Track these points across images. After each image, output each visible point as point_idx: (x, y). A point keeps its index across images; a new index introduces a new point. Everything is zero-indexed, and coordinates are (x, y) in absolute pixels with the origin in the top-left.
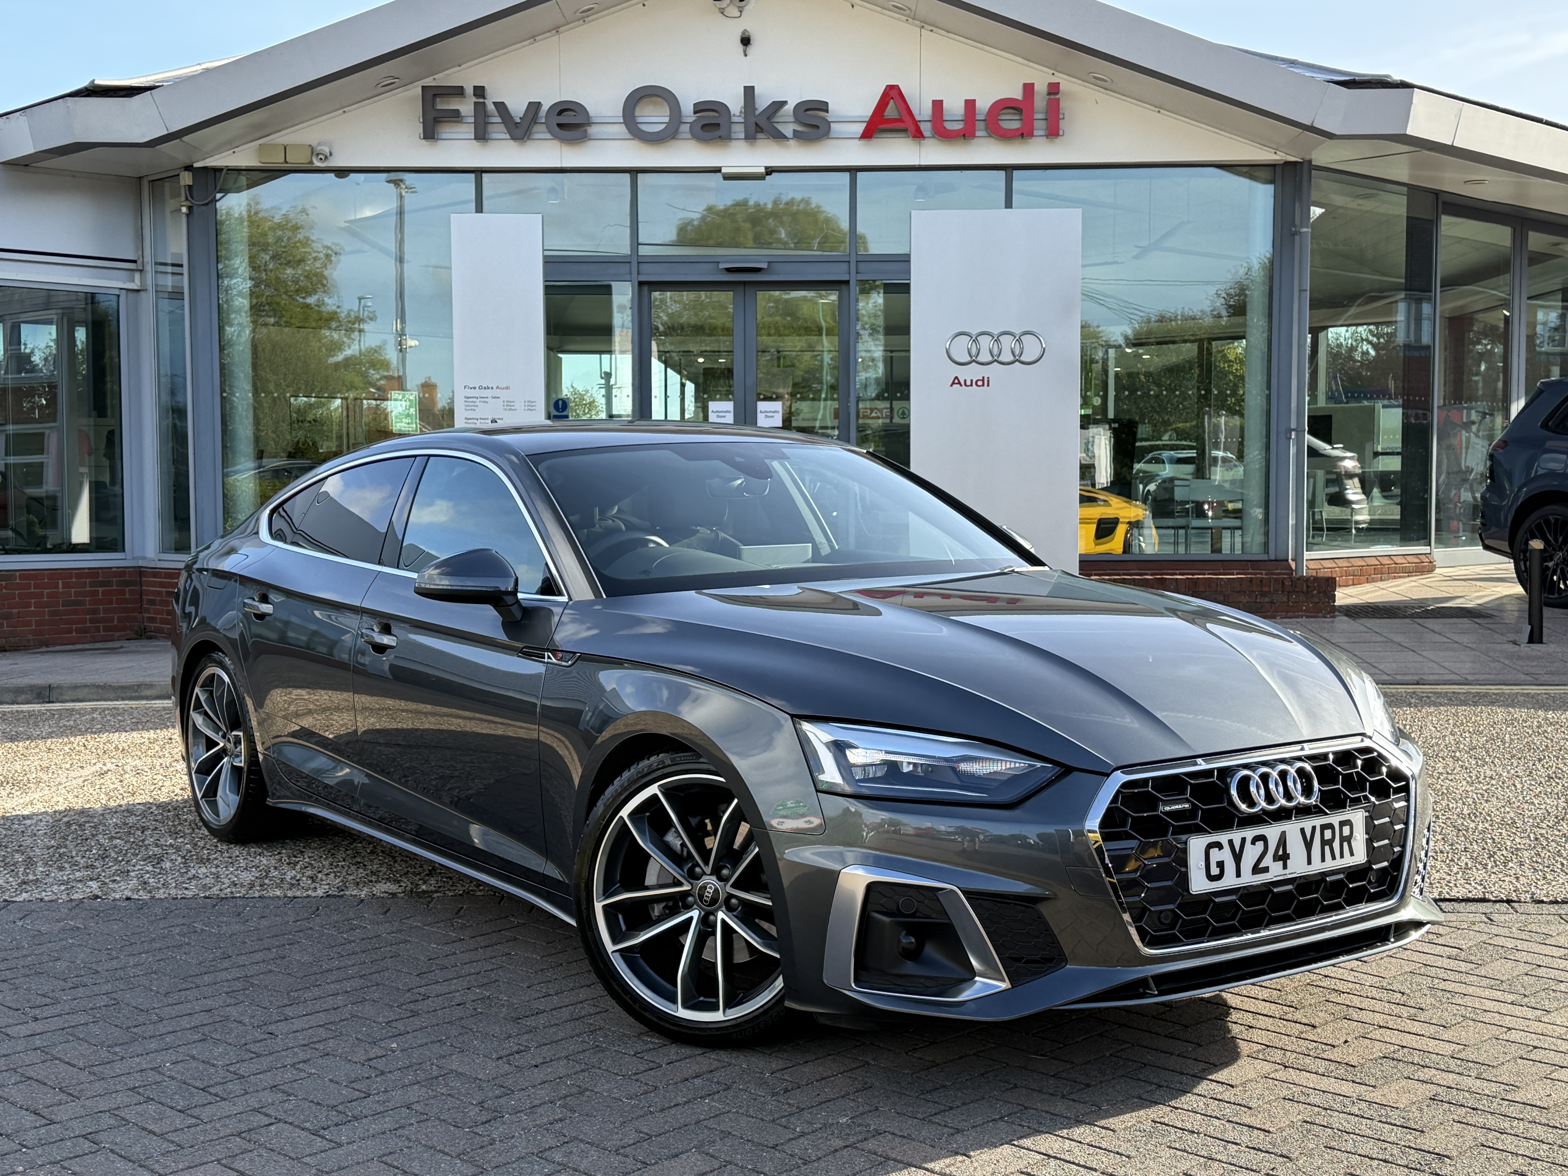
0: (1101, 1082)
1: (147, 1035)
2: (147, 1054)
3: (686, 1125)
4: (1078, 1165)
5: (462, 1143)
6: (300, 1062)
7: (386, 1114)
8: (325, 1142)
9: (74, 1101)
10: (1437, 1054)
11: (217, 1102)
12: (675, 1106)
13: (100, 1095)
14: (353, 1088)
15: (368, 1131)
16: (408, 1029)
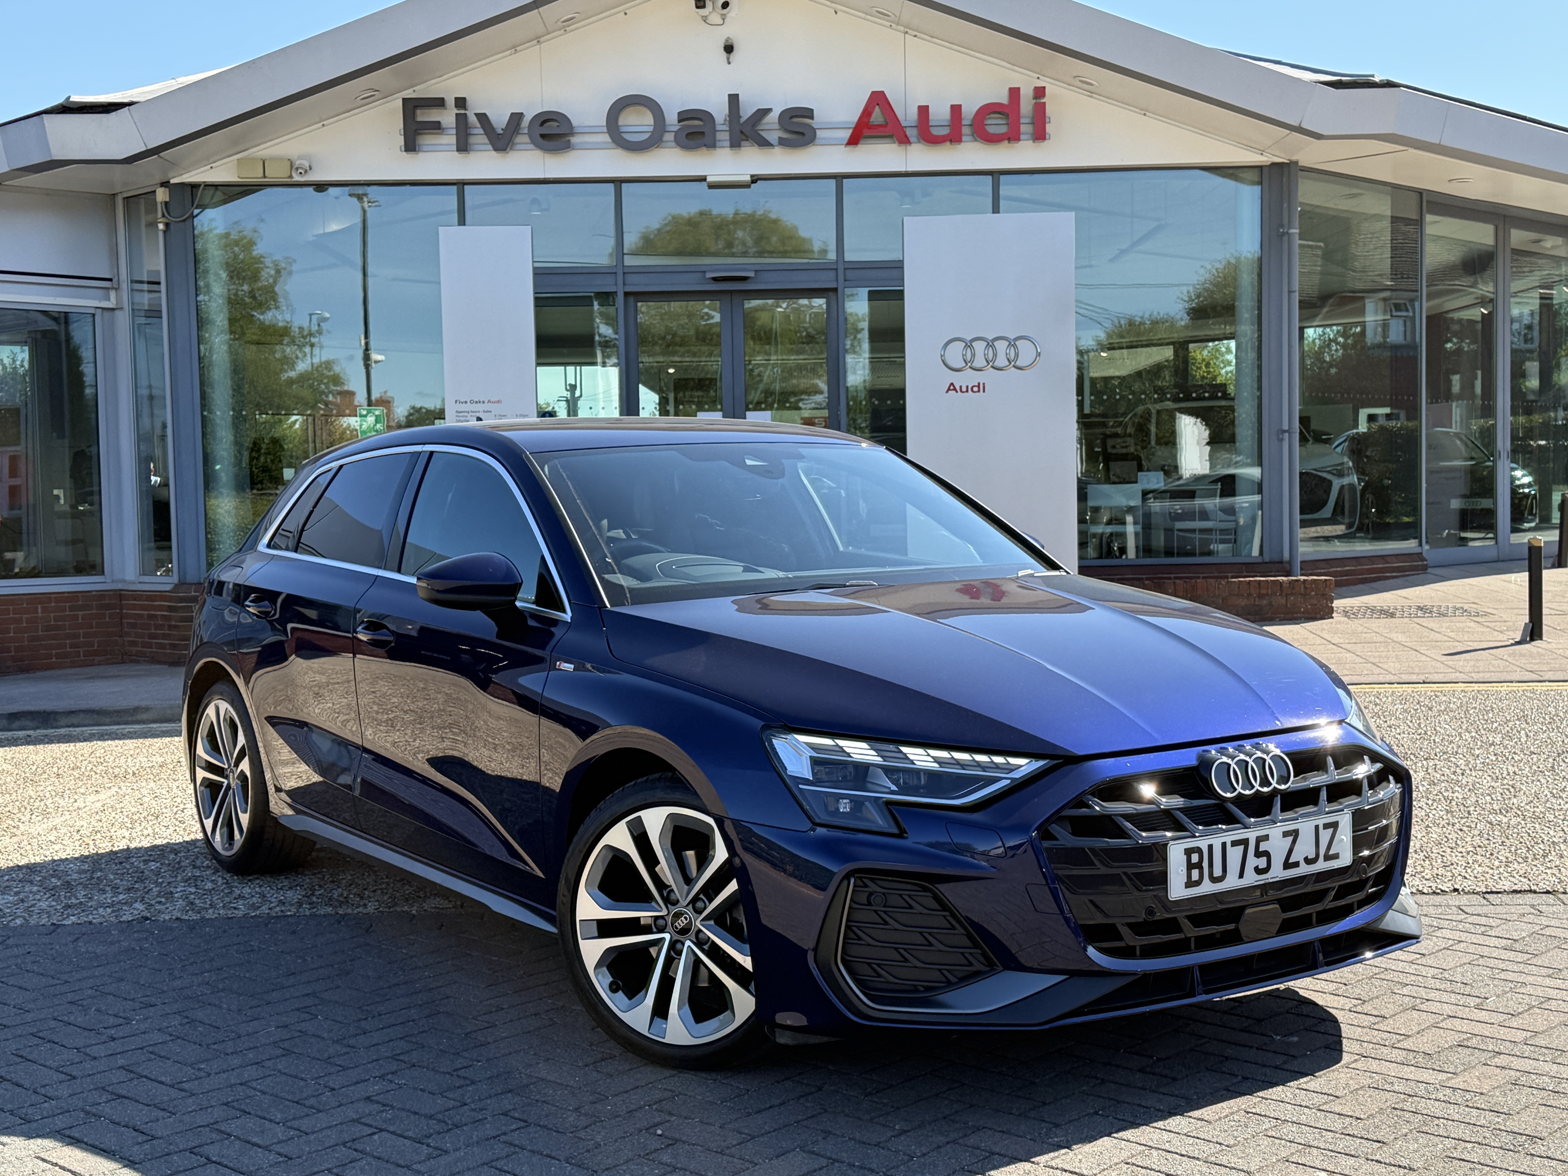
0: (1187, 1076)
1: (229, 1051)
2: (233, 1069)
3: (786, 1126)
4: (1182, 1155)
5: (567, 1147)
6: (388, 1074)
7: (486, 1121)
8: (431, 1150)
9: (170, 1117)
10: (1510, 1041)
11: (314, 1113)
12: (770, 1107)
13: (195, 1111)
14: (447, 1098)
15: (472, 1138)
16: (489, 1040)
